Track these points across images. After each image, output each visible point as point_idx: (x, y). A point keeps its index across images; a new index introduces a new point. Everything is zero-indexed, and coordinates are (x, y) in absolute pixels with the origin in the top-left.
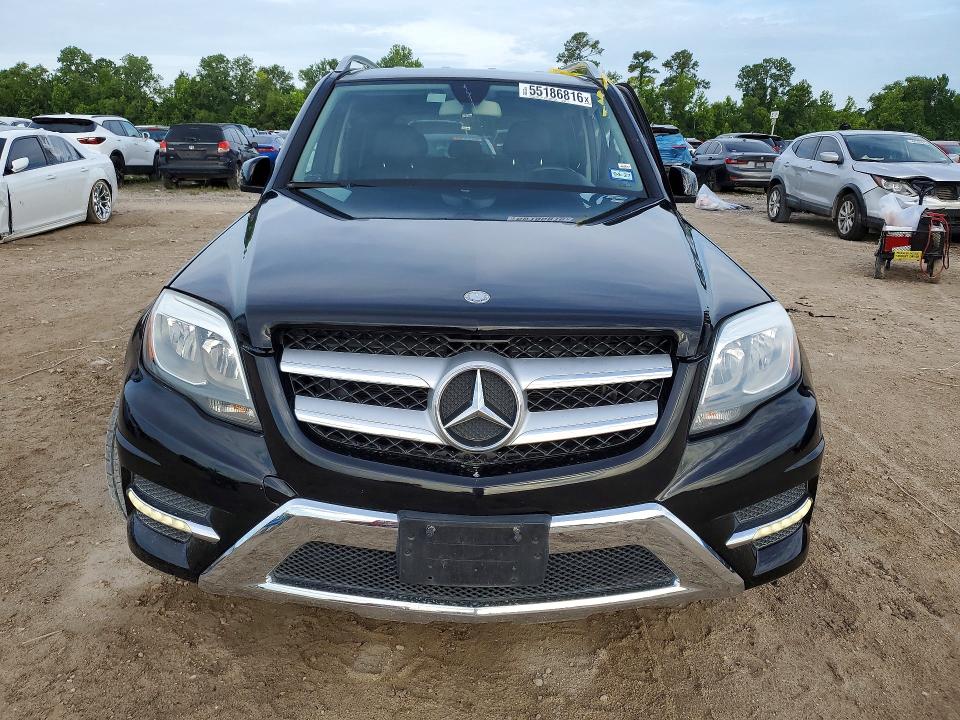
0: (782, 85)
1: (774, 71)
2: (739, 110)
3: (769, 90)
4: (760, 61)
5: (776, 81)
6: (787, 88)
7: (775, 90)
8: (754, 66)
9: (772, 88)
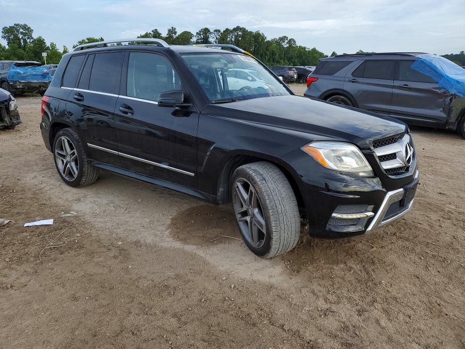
0: (28, 38)
1: (21, 30)
2: (8, 51)
3: (22, 40)
4: (12, 25)
5: (25, 36)
6: (32, 40)
7: (25, 41)
8: (10, 27)
9: (23, 39)
